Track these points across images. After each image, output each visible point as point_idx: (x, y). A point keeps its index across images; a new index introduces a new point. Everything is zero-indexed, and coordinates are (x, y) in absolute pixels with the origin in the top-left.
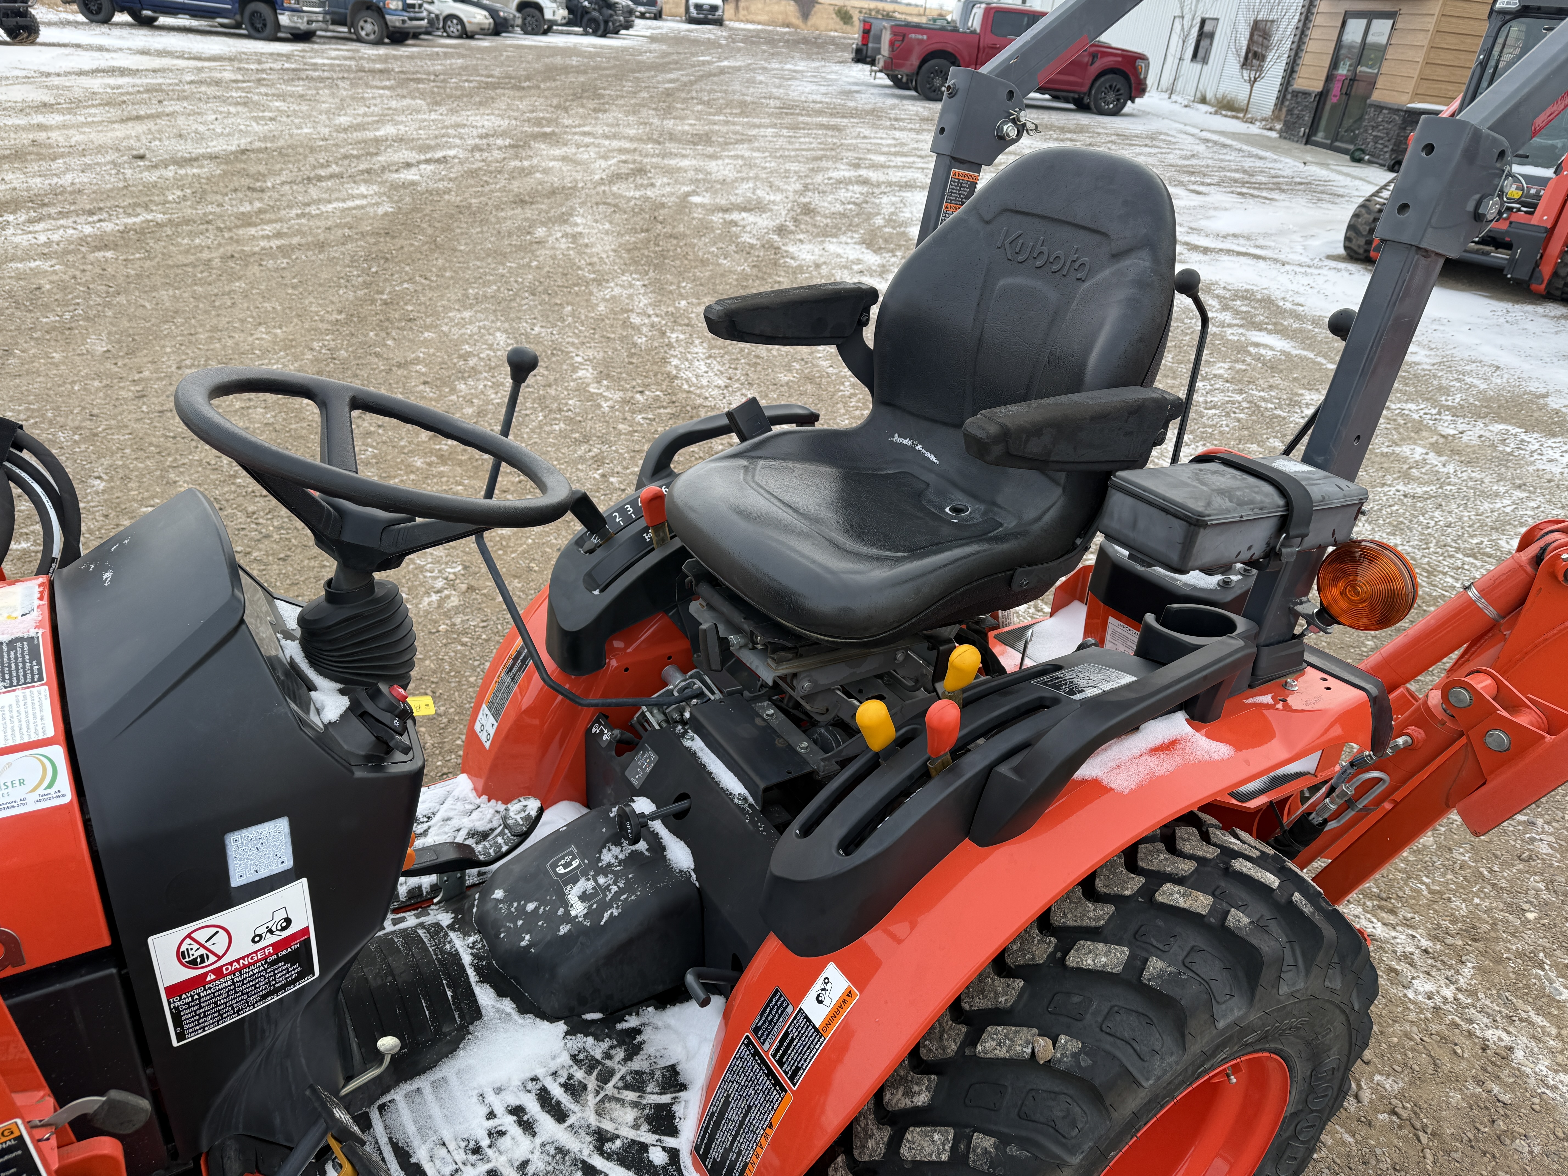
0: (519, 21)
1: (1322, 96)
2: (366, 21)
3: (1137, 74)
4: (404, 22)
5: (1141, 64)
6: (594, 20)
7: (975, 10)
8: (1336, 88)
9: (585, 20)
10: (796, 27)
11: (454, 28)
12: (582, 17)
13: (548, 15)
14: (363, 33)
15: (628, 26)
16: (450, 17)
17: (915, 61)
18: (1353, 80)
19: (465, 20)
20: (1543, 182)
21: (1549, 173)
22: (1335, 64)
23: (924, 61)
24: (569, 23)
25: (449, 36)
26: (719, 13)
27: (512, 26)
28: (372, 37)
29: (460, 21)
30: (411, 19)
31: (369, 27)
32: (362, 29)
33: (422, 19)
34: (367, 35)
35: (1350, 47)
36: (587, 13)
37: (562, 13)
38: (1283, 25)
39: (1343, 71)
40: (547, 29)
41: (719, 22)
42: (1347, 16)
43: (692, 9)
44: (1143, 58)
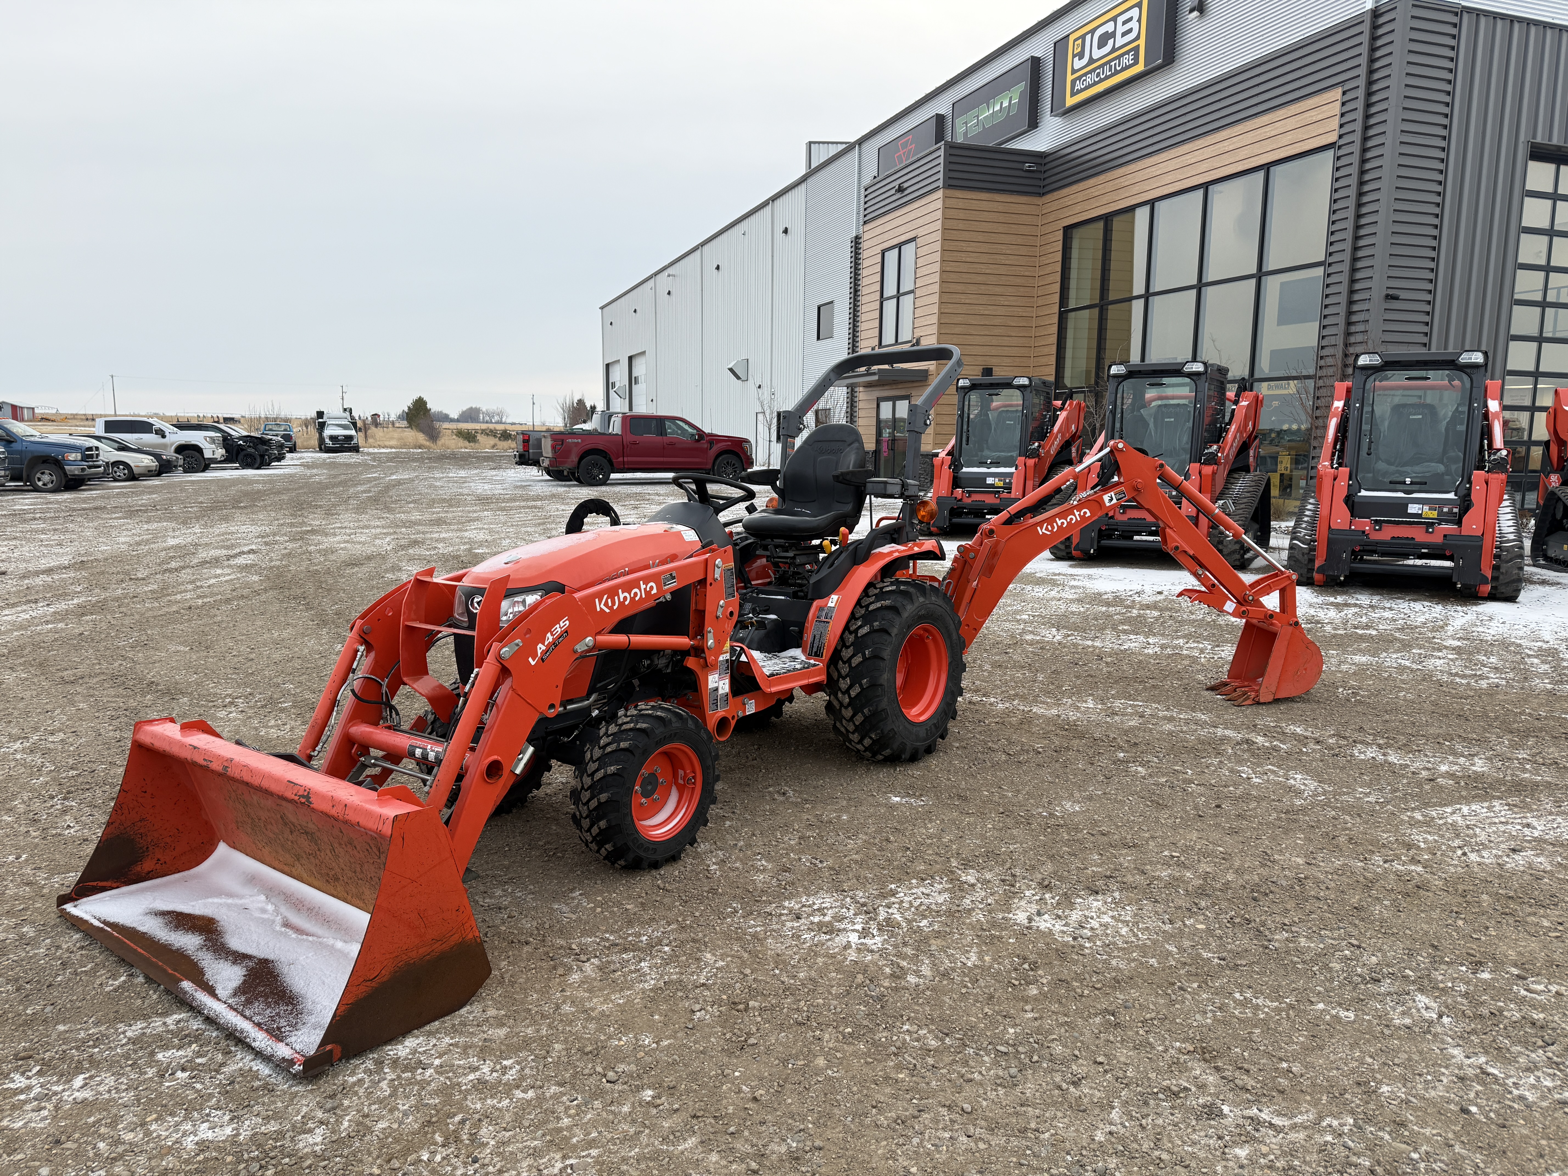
0: (181, 462)
1: (877, 452)
2: (43, 473)
3: (745, 453)
4: (83, 470)
5: (744, 444)
6: (250, 455)
7: (613, 419)
8: (884, 447)
9: (241, 457)
10: (428, 448)
11: (121, 472)
12: (238, 454)
13: (208, 454)
14: (40, 484)
15: (280, 458)
16: (116, 464)
17: (574, 458)
18: (894, 440)
19: (132, 465)
20: (1010, 475)
21: (1013, 470)
22: (879, 433)
23: (581, 458)
24: (226, 461)
25: (115, 480)
26: (355, 441)
27: (176, 467)
28: (50, 486)
29: (127, 465)
30: (90, 467)
31: (46, 478)
32: (39, 480)
33: (99, 467)
34: (44, 485)
35: (886, 421)
36: (243, 450)
37: (220, 452)
38: (837, 411)
39: (886, 433)
40: (205, 465)
41: (356, 449)
42: (879, 400)
43: (327, 441)
44: (747, 441)
